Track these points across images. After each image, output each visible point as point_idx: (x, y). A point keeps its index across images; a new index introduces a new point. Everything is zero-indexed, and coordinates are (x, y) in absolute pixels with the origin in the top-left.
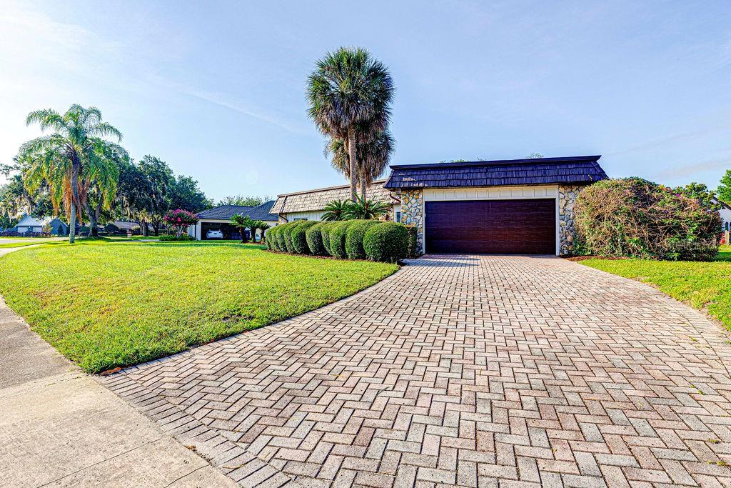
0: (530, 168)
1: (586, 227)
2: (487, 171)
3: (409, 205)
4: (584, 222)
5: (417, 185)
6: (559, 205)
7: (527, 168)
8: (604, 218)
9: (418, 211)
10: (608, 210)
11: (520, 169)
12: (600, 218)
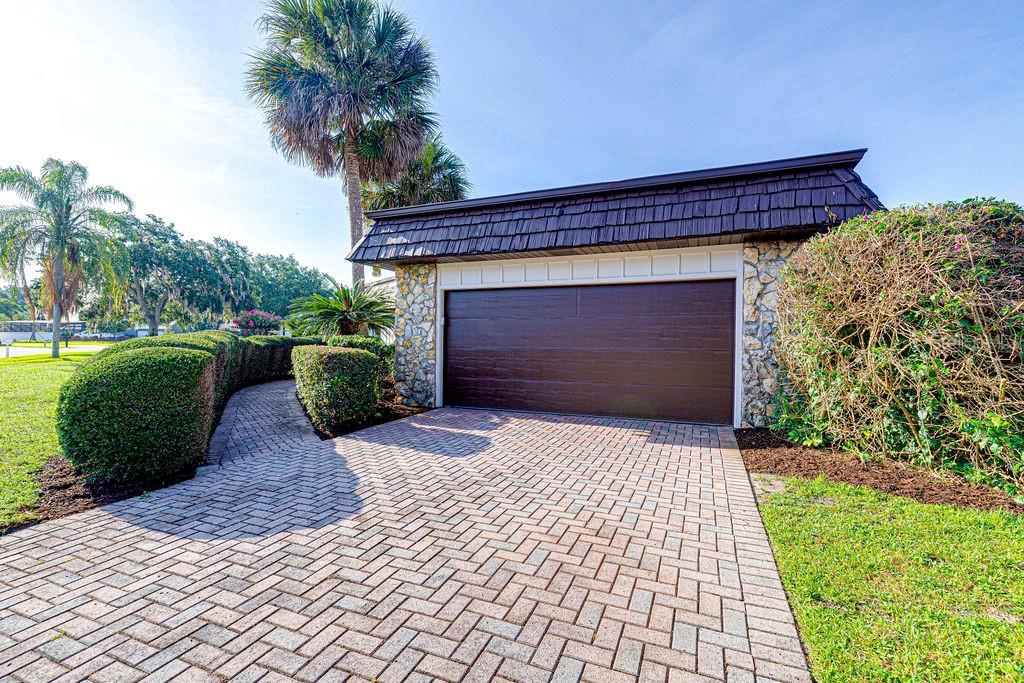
0: (665, 200)
1: (810, 361)
2: (562, 214)
3: (410, 298)
4: (802, 346)
5: (409, 253)
6: (745, 293)
7: (659, 201)
8: (867, 335)
9: (425, 311)
10: (883, 308)
11: (640, 203)
12: (854, 334)
